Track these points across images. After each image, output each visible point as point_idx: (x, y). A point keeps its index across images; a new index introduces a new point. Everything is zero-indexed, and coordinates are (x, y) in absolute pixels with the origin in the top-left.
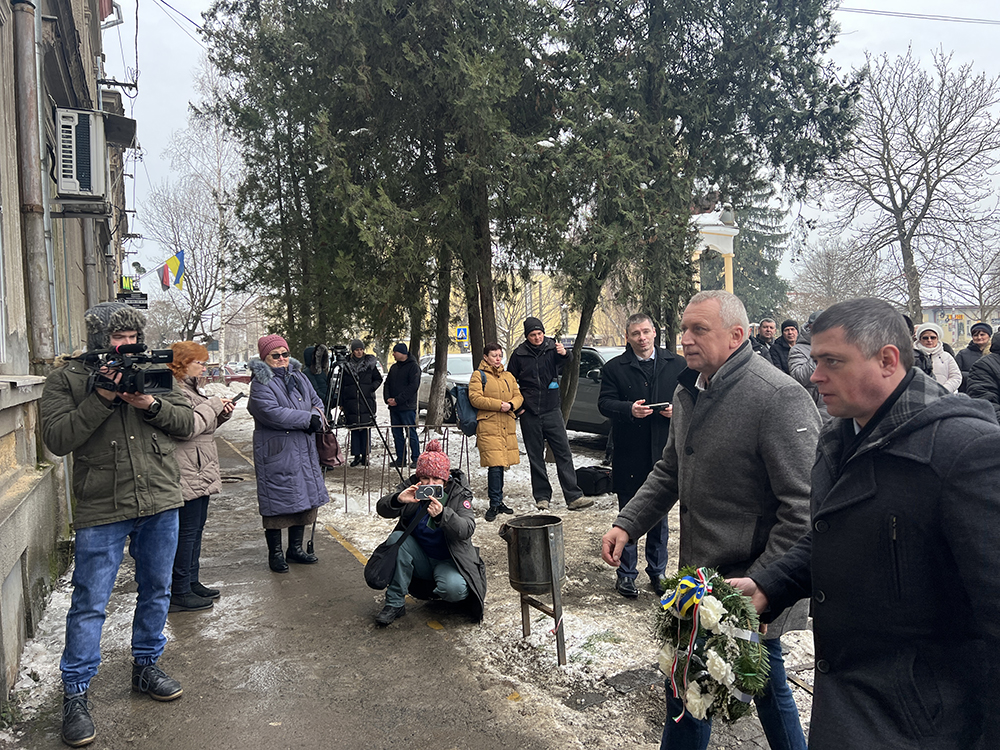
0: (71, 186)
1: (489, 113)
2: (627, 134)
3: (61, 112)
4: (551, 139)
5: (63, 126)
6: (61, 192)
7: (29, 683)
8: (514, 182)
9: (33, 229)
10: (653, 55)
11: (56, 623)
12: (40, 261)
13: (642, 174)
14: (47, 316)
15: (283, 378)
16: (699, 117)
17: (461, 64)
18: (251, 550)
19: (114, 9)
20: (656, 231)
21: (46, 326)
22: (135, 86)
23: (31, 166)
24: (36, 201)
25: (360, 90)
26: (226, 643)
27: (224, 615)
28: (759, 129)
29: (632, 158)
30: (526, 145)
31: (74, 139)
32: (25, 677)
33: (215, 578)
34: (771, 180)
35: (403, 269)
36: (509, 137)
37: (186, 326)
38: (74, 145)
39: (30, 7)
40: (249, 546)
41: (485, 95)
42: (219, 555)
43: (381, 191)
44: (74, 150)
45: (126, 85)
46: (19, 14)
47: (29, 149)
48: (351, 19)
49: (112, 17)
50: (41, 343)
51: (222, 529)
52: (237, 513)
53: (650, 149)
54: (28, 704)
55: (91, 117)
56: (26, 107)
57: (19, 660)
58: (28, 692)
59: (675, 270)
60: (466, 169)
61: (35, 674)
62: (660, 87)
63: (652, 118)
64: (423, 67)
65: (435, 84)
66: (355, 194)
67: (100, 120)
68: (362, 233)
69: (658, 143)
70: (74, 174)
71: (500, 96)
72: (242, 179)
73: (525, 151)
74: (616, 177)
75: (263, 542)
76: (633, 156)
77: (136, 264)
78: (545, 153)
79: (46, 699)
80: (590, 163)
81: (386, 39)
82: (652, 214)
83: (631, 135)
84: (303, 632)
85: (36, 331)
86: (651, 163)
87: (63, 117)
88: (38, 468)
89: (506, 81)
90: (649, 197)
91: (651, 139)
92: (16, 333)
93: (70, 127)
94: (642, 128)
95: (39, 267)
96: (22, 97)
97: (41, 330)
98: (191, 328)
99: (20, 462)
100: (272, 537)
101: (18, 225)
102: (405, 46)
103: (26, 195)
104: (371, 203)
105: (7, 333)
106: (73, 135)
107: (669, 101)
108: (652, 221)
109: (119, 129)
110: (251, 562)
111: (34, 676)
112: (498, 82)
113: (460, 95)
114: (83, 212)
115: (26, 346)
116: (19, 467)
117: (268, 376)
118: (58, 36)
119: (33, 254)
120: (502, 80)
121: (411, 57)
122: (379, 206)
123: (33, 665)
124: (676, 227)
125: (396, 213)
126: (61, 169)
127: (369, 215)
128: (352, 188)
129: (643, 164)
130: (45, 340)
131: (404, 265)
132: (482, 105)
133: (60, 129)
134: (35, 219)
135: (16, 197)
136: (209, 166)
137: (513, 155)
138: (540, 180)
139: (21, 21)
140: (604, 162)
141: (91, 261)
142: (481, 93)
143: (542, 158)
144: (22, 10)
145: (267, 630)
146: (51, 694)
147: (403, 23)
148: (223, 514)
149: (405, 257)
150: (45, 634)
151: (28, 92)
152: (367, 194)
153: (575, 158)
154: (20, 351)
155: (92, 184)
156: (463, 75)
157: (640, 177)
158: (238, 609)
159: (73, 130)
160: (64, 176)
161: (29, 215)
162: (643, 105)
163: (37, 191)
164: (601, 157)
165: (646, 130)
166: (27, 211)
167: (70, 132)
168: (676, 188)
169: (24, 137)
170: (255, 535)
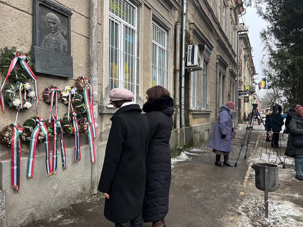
0: (190, 64)
3: (189, 46)
6: (187, 65)
9: (177, 75)
14: (178, 95)
19: (244, 10)
22: (248, 31)
23: (177, 60)
24: (178, 68)
31: (191, 52)
39: (179, 23)
44: (191, 54)
47: (177, 56)
55: (195, 46)
56: (177, 47)
67: (197, 46)
70: (190, 61)
77: (254, 82)
87: (189, 47)
95: (177, 84)
96: (176, 44)
97: (177, 98)
101: (173, 74)
103: (176, 67)
106: (191, 51)
118: (196, 27)
119: (176, 81)
130: (178, 101)
133: (188, 50)
135: (172, 68)
139: (177, 27)
141: (218, 82)
144: (177, 24)
151: (178, 43)
155: (194, 63)
159: (191, 50)
160: (188, 61)
161: (176, 72)
163: (178, 66)
169: (176, 54)
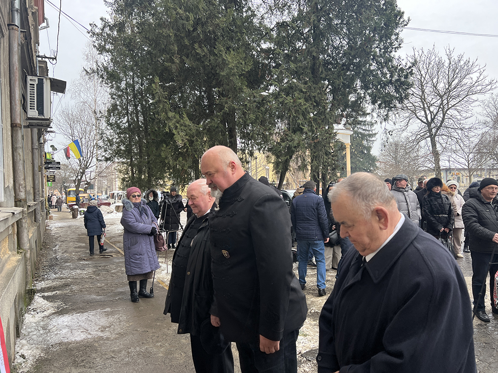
0: (33, 113)
1: (237, 78)
2: (304, 90)
3: (29, 78)
4: (267, 91)
5: (31, 84)
6: (29, 116)
7: (21, 360)
8: (249, 112)
9: (16, 135)
10: (316, 52)
11: (29, 330)
12: (20, 151)
13: (311, 109)
14: (22, 177)
15: (138, 208)
16: (338, 82)
17: (223, 55)
18: (122, 292)
19: (45, 20)
20: (318, 137)
21: (22, 183)
22: (55, 58)
23: (16, 105)
24: (18, 121)
25: (174, 66)
26: (116, 339)
27: (112, 325)
28: (365, 87)
29: (306, 101)
30: (255, 94)
31: (35, 91)
32: (18, 357)
33: (106, 307)
34: (372, 112)
35: (195, 153)
36: (246, 90)
37: (77, 177)
38: (35, 93)
39: (17, 27)
40: (121, 290)
41: (236, 70)
42: (106, 295)
43: (185, 116)
44: (35, 96)
45: (51, 58)
46: (11, 31)
47: (15, 96)
48: (171, 33)
49: (44, 25)
50: (20, 191)
51: (106, 281)
52: (113, 273)
53: (314, 97)
54: (22, 370)
55: (44, 80)
56: (14, 76)
57: (15, 349)
58: (21, 364)
59: (326, 154)
60: (226, 106)
61: (23, 355)
62: (319, 67)
63: (315, 82)
64: (204, 56)
65: (210, 64)
66: (172, 117)
67: (49, 81)
68: (176, 136)
69: (318, 94)
70: (36, 108)
71: (243, 70)
72: (109, 105)
73: (254, 97)
74: (298, 110)
75: (128, 288)
76: (306, 100)
77: (51, 146)
78: (264, 98)
79: (30, 368)
80: (286, 104)
81: (187, 42)
82: (316, 129)
83: (306, 90)
84: (153, 333)
85: (17, 185)
86: (315, 104)
87: (31, 80)
88: (18, 252)
89: (245, 63)
90: (315, 120)
91: (315, 92)
92: (8, 187)
93: (34, 85)
94: (310, 87)
95: (19, 154)
96: (12, 71)
97: (20, 185)
98: (79, 178)
99: (10, 250)
100: (132, 285)
101: (10, 133)
102: (196, 46)
103: (13, 118)
104: (179, 121)
105: (4, 186)
107: (324, 74)
108: (316, 131)
109: (57, 86)
110: (123, 298)
111: (23, 356)
112: (241, 64)
113: (222, 69)
114: (38, 125)
115: (13, 193)
116: (10, 253)
117: (131, 207)
118: (26, 39)
119: (17, 147)
120: (243, 63)
121: (199, 51)
122: (184, 123)
123: (22, 351)
124: (328, 135)
125: (192, 126)
126: (29, 105)
127: (179, 127)
128: (171, 114)
129: (312, 104)
130: (21, 189)
131: (196, 151)
132: (234, 75)
133: (29, 86)
134: (17, 130)
135: (9, 120)
136: (90, 97)
137: (249, 99)
138: (262, 111)
139: (12, 35)
140: (293, 103)
141: (36, 147)
142: (233, 69)
143: (263, 100)
144: (13, 29)
145: (135, 332)
146: (32, 365)
147: (195, 34)
148: (105, 274)
149: (196, 147)
150: (25, 335)
151: (15, 69)
152: (178, 116)
153: (279, 101)
154: (10, 195)
155: (44, 113)
156: (223, 59)
157: (310, 110)
158: (119, 322)
159: (35, 86)
160: (30, 109)
161: (14, 128)
162: (311, 75)
163: (19, 117)
164: (292, 101)
165: (312, 88)
166: (14, 126)
167: (34, 87)
168: (327, 116)
169: (13, 91)
170: (123, 285)
